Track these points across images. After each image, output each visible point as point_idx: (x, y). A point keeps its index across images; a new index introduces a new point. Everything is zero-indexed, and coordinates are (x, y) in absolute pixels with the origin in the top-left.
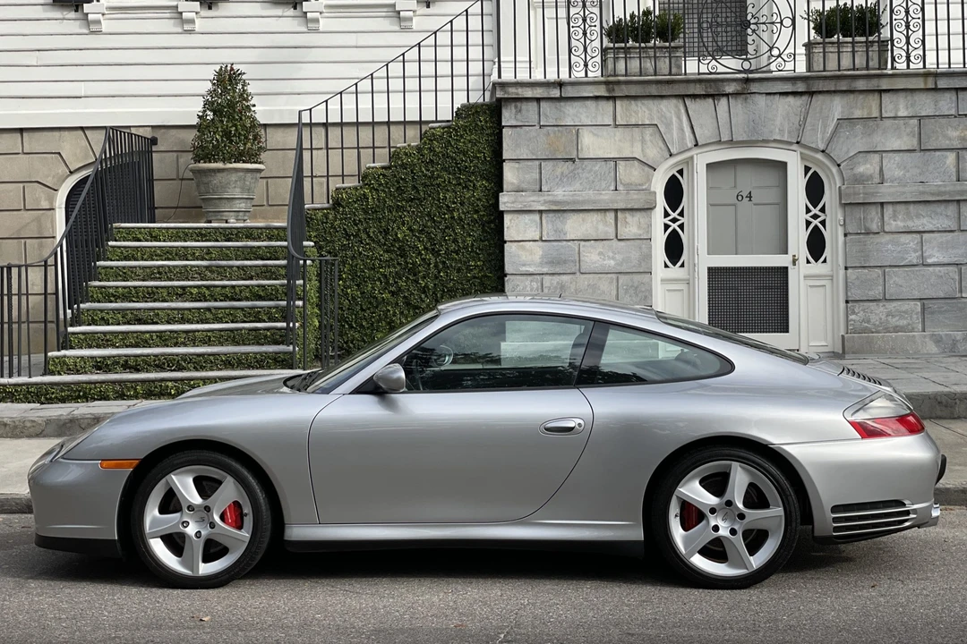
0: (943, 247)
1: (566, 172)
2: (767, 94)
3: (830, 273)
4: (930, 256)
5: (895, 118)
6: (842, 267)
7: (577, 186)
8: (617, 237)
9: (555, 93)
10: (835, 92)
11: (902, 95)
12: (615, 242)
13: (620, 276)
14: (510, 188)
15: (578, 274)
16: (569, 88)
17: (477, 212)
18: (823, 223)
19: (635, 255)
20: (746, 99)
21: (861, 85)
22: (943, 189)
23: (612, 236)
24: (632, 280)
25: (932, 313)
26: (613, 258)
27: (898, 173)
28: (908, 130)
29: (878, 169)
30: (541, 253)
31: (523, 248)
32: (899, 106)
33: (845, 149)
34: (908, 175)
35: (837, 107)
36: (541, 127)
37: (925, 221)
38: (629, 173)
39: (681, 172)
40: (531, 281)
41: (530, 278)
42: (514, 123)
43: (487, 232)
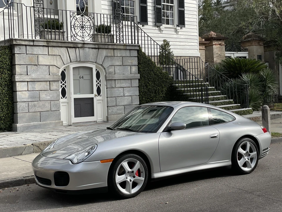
0: (128, 91)
1: (35, 69)
2: (89, 48)
3: (103, 99)
4: (126, 94)
5: (117, 56)
6: (106, 97)
7: (38, 73)
8: (50, 89)
9: (32, 43)
10: (104, 48)
11: (118, 50)
12: (50, 91)
13: (51, 101)
14: (18, 74)
15: (39, 101)
16: (36, 42)
17: (6, 81)
18: (100, 85)
19: (55, 95)
20: (83, 49)
21: (110, 47)
22: (128, 76)
23: (49, 89)
24: (55, 103)
25: (126, 109)
26: (49, 96)
27: (118, 71)
28: (120, 60)
29: (114, 70)
30: (28, 95)
31: (23, 93)
32: (118, 53)
33: (106, 64)
34: (120, 72)
35: (104, 53)
36: (27, 54)
37: (124, 84)
38: (53, 70)
39: (65, 70)
40: (25, 104)
41: (25, 103)
42: (19, 53)
43: (9, 88)
